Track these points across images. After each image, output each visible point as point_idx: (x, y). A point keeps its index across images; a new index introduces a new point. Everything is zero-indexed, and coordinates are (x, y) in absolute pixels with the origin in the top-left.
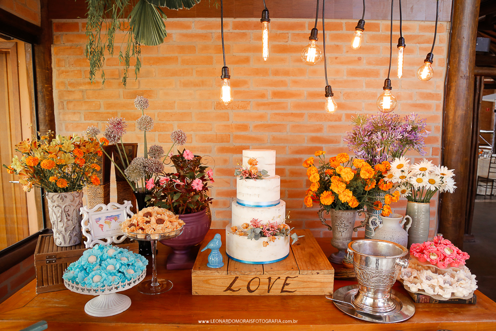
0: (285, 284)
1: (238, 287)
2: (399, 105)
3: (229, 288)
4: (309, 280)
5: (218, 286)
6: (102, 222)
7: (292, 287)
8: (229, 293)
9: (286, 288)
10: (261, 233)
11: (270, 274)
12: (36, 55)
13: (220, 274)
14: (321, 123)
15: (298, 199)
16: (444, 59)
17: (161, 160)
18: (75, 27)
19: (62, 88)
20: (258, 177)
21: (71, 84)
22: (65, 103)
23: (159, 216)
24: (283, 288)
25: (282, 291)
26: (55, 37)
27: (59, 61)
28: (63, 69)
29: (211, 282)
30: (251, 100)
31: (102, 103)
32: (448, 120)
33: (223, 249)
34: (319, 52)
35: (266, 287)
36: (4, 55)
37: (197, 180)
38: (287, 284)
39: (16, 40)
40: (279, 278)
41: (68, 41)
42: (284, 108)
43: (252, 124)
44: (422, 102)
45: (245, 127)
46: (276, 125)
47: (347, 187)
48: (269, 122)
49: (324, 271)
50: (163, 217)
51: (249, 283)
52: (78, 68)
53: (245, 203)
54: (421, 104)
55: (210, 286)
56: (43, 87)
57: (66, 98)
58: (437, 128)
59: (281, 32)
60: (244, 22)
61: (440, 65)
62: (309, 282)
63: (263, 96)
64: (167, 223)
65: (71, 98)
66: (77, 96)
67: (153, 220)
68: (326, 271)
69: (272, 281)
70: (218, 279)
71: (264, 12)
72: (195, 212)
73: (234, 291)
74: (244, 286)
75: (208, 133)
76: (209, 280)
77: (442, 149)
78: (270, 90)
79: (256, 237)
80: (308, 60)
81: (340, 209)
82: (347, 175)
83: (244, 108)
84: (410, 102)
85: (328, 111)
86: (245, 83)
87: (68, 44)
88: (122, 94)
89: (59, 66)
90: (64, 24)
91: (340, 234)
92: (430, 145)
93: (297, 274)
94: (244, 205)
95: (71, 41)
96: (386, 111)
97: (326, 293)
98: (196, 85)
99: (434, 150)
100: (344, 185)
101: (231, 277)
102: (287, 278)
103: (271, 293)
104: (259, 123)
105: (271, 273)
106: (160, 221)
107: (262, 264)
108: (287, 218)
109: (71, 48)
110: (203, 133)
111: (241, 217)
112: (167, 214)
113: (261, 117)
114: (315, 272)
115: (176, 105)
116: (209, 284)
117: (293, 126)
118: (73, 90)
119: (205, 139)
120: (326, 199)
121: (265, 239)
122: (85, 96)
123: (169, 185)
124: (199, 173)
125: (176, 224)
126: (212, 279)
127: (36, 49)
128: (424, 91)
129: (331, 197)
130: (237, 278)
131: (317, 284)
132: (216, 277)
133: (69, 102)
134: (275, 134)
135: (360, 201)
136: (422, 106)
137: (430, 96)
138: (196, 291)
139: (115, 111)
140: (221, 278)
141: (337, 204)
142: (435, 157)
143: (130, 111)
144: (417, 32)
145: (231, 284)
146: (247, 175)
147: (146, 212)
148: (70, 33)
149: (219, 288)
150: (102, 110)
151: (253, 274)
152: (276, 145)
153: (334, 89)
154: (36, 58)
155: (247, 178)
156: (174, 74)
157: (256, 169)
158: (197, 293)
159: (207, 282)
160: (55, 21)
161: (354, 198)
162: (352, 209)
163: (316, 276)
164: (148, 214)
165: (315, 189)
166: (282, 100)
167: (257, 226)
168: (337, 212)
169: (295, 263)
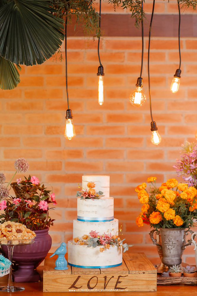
0: (118, 282)
1: (80, 285)
3: (73, 286)
4: (137, 278)
5: (64, 284)
7: (124, 285)
9: (119, 285)
10: (98, 242)
11: (105, 274)
13: (66, 273)
20: (95, 197)
23: (18, 228)
24: (116, 285)
25: (116, 288)
29: (59, 280)
33: (67, 256)
34: (144, 97)
35: (103, 285)
37: (42, 202)
38: (120, 282)
40: (113, 277)
42: (120, 133)
43: (86, 150)
47: (171, 207)
48: (104, 148)
49: (149, 271)
50: (20, 228)
51: (89, 282)
53: (85, 219)
55: (58, 284)
59: (117, 51)
62: (137, 280)
63: (97, 120)
64: (24, 233)
67: (14, 230)
68: (150, 271)
69: (108, 279)
70: (64, 278)
71: (100, 68)
72: (40, 230)
73: (77, 288)
74: (85, 284)
75: (38, 160)
76: (57, 279)
79: (94, 245)
80: (135, 102)
81: (166, 228)
82: (171, 195)
85: (154, 143)
91: (169, 252)
93: (127, 274)
94: (83, 221)
97: (151, 290)
98: (24, 107)
100: (168, 205)
101: (74, 276)
102: (119, 277)
104: (93, 148)
105: (106, 272)
106: (19, 231)
107: (100, 268)
108: (119, 231)
111: (82, 230)
112: (23, 227)
113: (96, 142)
114: (141, 272)
116: (57, 282)
117: (131, 152)
120: (155, 219)
121: (102, 247)
124: (44, 196)
125: (30, 234)
126: (59, 278)
129: (158, 217)
130: (79, 277)
131: (144, 282)
132: (63, 277)
135: (185, 220)
138: (46, 288)
140: (67, 277)
145: (74, 282)
146: (87, 196)
147: (7, 225)
149: (64, 285)
151: (92, 273)
153: (158, 124)
155: (87, 198)
157: (94, 190)
158: (47, 290)
159: (55, 280)
161: (178, 216)
162: (178, 227)
163: (142, 275)
164: (9, 226)
165: (145, 210)
166: (119, 124)
167: (95, 237)
168: (165, 230)
169: (125, 268)
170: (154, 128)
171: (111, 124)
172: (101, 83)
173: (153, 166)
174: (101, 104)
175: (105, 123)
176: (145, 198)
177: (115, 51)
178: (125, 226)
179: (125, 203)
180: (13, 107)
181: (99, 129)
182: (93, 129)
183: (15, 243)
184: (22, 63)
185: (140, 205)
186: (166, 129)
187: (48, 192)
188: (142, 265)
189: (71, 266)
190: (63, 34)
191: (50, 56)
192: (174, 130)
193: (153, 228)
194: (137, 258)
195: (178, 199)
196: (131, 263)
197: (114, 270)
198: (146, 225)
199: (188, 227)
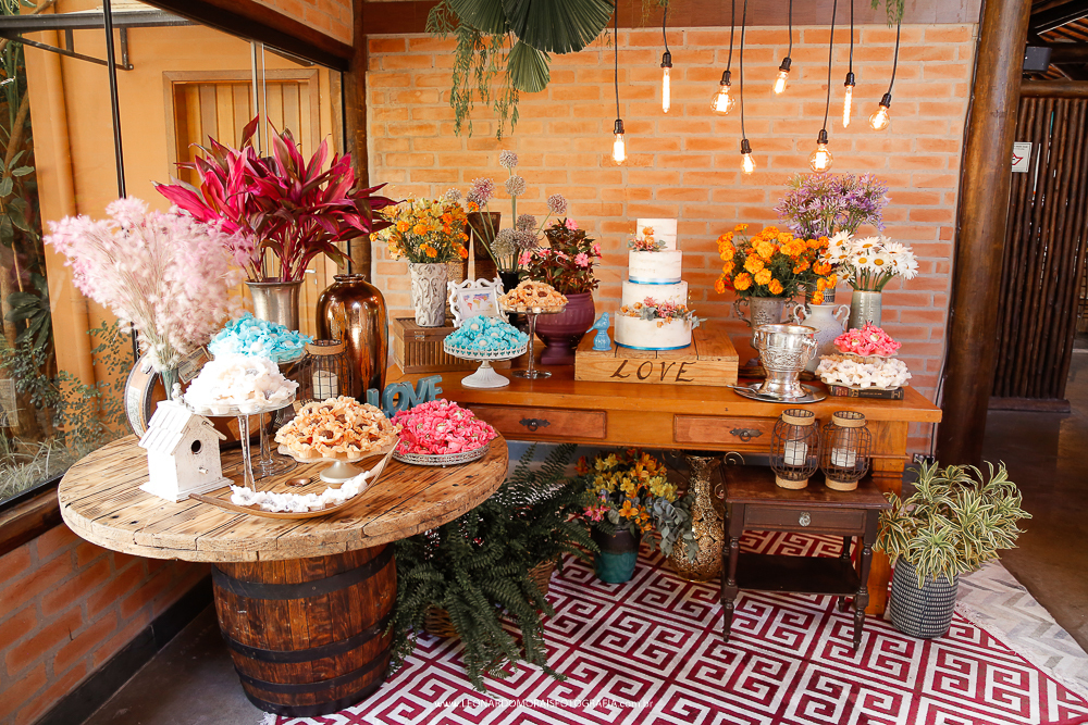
0: (681, 371)
1: (627, 372)
2: (887, 159)
3: (617, 374)
4: (708, 367)
5: (604, 371)
6: (470, 300)
7: (689, 375)
8: (616, 379)
9: (682, 376)
10: (655, 312)
11: (664, 358)
12: (346, 88)
13: (608, 356)
14: (761, 187)
15: (723, 303)
16: (965, 84)
17: (534, 232)
18: (400, 45)
19: (380, 135)
20: (654, 249)
21: (392, 129)
22: (384, 157)
23: (541, 290)
24: (678, 375)
25: (678, 380)
26: (370, 61)
27: (376, 95)
28: (381, 106)
29: (596, 365)
30: (654, 152)
31: (436, 157)
32: (968, 183)
33: (611, 331)
35: (659, 374)
36: (296, 87)
37: (581, 255)
38: (684, 372)
39: (317, 66)
40: (674, 363)
41: (390, 66)
42: (704, 165)
43: (655, 188)
44: (926, 154)
45: (645, 194)
46: (692, 190)
47: (765, 267)
48: (682, 186)
49: (727, 357)
50: (545, 290)
51: (640, 369)
52: (404, 106)
53: (639, 280)
54: (923, 158)
55: (596, 371)
56: (354, 133)
57: (385, 150)
58: (949, 196)
59: (704, 47)
60: (647, 34)
61: (958, 94)
62: (708, 369)
63: (673, 146)
64: (550, 297)
65: (392, 149)
66: (401, 146)
67: (535, 292)
68: (729, 358)
69: (666, 366)
70: (604, 362)
71: (665, 56)
72: (577, 294)
73: (622, 377)
74: (634, 372)
75: (591, 201)
76: (594, 363)
77: (957, 229)
78: (685, 136)
79: (649, 317)
80: (719, 110)
81: (758, 296)
82: (765, 250)
83: (644, 164)
84: (905, 154)
85: (745, 172)
86: (646, 126)
87: (390, 71)
88: (465, 143)
89: (376, 102)
90: (384, 41)
92: (936, 223)
93: (695, 360)
94: (637, 283)
95: (394, 66)
96: (821, 172)
97: (728, 384)
98: (573, 130)
99: (944, 231)
100: (761, 263)
101: (620, 360)
102: (683, 363)
103: (664, 382)
104: (666, 186)
105: (665, 356)
106: (542, 294)
107: (656, 350)
109: (393, 76)
110: (583, 201)
111: (634, 295)
112: (549, 289)
113: (670, 178)
114: (716, 358)
115: (544, 159)
116: (595, 368)
117: (719, 193)
118: (395, 137)
119: (585, 210)
120: (742, 284)
121: (661, 320)
122: (413, 147)
123: (550, 258)
124: (583, 246)
125: (559, 299)
126: (597, 362)
127: (346, 78)
128: (931, 136)
129: (746, 280)
130: (626, 361)
131: (718, 372)
132: (602, 360)
133: (389, 155)
134: (690, 204)
135: (786, 287)
136: (926, 161)
137: (940, 145)
138: (580, 375)
139: (454, 168)
140: (608, 362)
141: (754, 290)
142: (944, 242)
143: (477, 168)
144: (921, 42)
145: (619, 368)
146: (642, 246)
148: (393, 54)
149: (605, 373)
150: (437, 166)
151: (644, 357)
152: (691, 220)
154: (346, 92)
155: (642, 250)
156: (542, 113)
157: (652, 239)
158: (580, 378)
159: (592, 365)
160: (371, 37)
161: (776, 281)
162: (774, 296)
163: (717, 363)
164: (529, 287)
165: (728, 270)
166: (702, 152)
167: (652, 306)
168: (756, 299)
169: (694, 351)
170: (746, 148)
171: (692, 152)
172: (666, 79)
173: (748, 213)
174: (666, 111)
175: (683, 151)
176: (727, 254)
177: (700, 48)
178: (706, 293)
179: (707, 262)
180: (558, 130)
181: (675, 159)
182: (667, 160)
183: (537, 310)
184: (549, 50)
185: (721, 264)
186: (770, 160)
187: (591, 241)
188: (719, 347)
189: (618, 345)
190: (611, 5)
191: (592, 39)
192: (780, 161)
193: (738, 297)
194: (714, 337)
195: (777, 255)
196: (704, 344)
197: (677, 354)
198: (730, 291)
199: (790, 296)
